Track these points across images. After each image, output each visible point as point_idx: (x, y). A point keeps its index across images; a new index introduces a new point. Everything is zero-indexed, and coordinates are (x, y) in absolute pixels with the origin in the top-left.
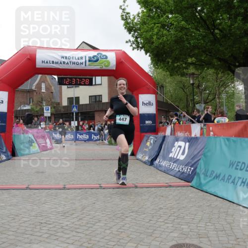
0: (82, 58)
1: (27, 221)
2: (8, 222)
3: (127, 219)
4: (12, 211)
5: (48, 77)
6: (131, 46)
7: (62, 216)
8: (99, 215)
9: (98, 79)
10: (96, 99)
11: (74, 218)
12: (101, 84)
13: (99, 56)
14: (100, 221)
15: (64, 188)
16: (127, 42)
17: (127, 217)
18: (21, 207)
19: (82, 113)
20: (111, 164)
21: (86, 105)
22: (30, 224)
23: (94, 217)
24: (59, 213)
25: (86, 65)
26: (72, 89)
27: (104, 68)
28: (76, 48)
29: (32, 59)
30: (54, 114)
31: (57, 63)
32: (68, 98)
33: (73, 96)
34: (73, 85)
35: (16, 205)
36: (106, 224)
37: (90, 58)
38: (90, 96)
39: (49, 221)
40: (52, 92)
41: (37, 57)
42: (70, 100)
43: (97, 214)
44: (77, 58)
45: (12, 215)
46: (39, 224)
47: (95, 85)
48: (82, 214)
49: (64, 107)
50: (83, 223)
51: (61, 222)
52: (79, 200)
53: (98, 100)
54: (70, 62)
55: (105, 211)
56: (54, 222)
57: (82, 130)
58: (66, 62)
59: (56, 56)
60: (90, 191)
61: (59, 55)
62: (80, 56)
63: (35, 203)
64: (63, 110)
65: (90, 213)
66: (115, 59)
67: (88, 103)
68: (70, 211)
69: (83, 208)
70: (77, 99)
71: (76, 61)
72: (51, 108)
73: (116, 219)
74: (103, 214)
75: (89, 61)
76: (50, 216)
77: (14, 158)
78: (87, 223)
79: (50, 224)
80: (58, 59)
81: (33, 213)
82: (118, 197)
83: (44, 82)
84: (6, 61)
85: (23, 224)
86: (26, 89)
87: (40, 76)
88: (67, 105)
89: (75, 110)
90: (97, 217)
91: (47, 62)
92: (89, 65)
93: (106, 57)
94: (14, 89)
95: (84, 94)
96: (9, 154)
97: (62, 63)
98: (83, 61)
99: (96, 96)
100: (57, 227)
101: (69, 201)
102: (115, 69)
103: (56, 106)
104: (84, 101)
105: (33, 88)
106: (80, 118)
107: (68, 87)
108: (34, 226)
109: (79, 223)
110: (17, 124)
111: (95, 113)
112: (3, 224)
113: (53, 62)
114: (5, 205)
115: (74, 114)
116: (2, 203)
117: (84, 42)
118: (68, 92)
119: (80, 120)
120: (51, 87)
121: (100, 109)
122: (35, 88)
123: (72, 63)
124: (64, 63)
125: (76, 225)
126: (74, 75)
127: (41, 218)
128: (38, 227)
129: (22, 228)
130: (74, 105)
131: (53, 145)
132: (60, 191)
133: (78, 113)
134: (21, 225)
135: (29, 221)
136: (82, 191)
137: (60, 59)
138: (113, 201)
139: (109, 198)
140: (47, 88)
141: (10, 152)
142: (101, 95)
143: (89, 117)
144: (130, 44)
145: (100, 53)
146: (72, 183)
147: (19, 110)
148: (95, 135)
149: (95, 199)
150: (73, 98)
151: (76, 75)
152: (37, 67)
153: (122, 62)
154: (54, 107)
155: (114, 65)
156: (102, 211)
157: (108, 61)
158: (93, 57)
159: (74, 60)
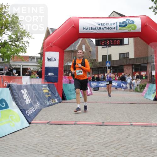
0: (114, 24)
1: (76, 149)
2: (63, 148)
3: (155, 152)
4: (65, 141)
5: (87, 40)
6: (154, 11)
7: (102, 146)
8: (131, 147)
9: (126, 40)
10: (124, 56)
11: (112, 148)
12: (128, 44)
13: (127, 22)
14: (133, 152)
15: (103, 125)
16: (150, 8)
17: (155, 150)
18: (71, 138)
19: (113, 67)
20: (138, 107)
21: (117, 60)
22: (79, 151)
23: (128, 148)
24: (100, 143)
25: (117, 30)
26: (106, 49)
27: (132, 31)
28: (108, 17)
29: (76, 27)
30: (92, 68)
31: (95, 29)
32: (102, 56)
33: (106, 54)
34: (107, 45)
35: (67, 136)
36: (138, 154)
37: (120, 23)
38: (119, 54)
39: (93, 149)
40: (90, 52)
41: (80, 25)
42: (104, 57)
43: (130, 146)
44: (110, 24)
45: (66, 143)
46: (86, 151)
47: (124, 45)
48: (118, 145)
49: (100, 63)
50: (119, 152)
51: (102, 150)
52: (115, 134)
53: (125, 56)
54: (105, 28)
55: (136, 144)
56: (97, 151)
57: (114, 80)
58: (102, 28)
59: (93, 24)
60: (123, 128)
61: (96, 23)
62: (112, 22)
63: (81, 135)
64: (98, 65)
65: (125, 145)
66: (140, 23)
67: (118, 59)
68: (108, 142)
69: (119, 141)
70: (110, 56)
71: (109, 27)
72: (90, 64)
73: (146, 151)
74: (135, 146)
75: (120, 26)
76: (94, 146)
77: (64, 101)
78: (123, 153)
79: (94, 152)
80: (95, 26)
81: (81, 143)
82: (146, 133)
83: (84, 44)
84: (57, 30)
85: (74, 151)
86: (71, 49)
87: (81, 39)
88: (102, 61)
89: (108, 65)
90: (130, 148)
91: (87, 29)
92: (120, 29)
93: (133, 22)
94: (63, 50)
95: (115, 52)
96: (60, 98)
97: (99, 29)
98: (115, 26)
99: (124, 54)
100: (100, 154)
101: (107, 135)
102: (140, 31)
103: (94, 62)
104: (115, 57)
105: (76, 49)
106: (112, 71)
107: (102, 47)
108: (82, 153)
109: (117, 152)
110: (65, 76)
111: (124, 67)
112: (59, 150)
113: (92, 28)
114: (60, 136)
115: (108, 68)
116: (58, 134)
117: (114, 11)
118: (102, 51)
119: (112, 73)
120: (89, 48)
121: (127, 64)
122: (78, 49)
123: (106, 28)
124: (100, 28)
125: (114, 153)
126: (108, 38)
127: (87, 147)
128: (85, 154)
129: (73, 154)
130: (108, 61)
131: (92, 92)
132: (100, 127)
133: (111, 67)
134: (72, 151)
135: (78, 148)
136: (117, 128)
137: (97, 25)
138: (142, 136)
139: (139, 134)
140: (86, 49)
141: (61, 96)
142: (129, 53)
143: (119, 70)
144: (152, 10)
145: (128, 19)
146: (109, 121)
147: (66, 66)
148: (124, 84)
149: (128, 134)
150: (107, 55)
151: (110, 38)
152: (80, 32)
153: (146, 25)
154: (92, 63)
155: (140, 29)
156: (134, 144)
157: (135, 25)
158: (123, 23)
159: (108, 26)
